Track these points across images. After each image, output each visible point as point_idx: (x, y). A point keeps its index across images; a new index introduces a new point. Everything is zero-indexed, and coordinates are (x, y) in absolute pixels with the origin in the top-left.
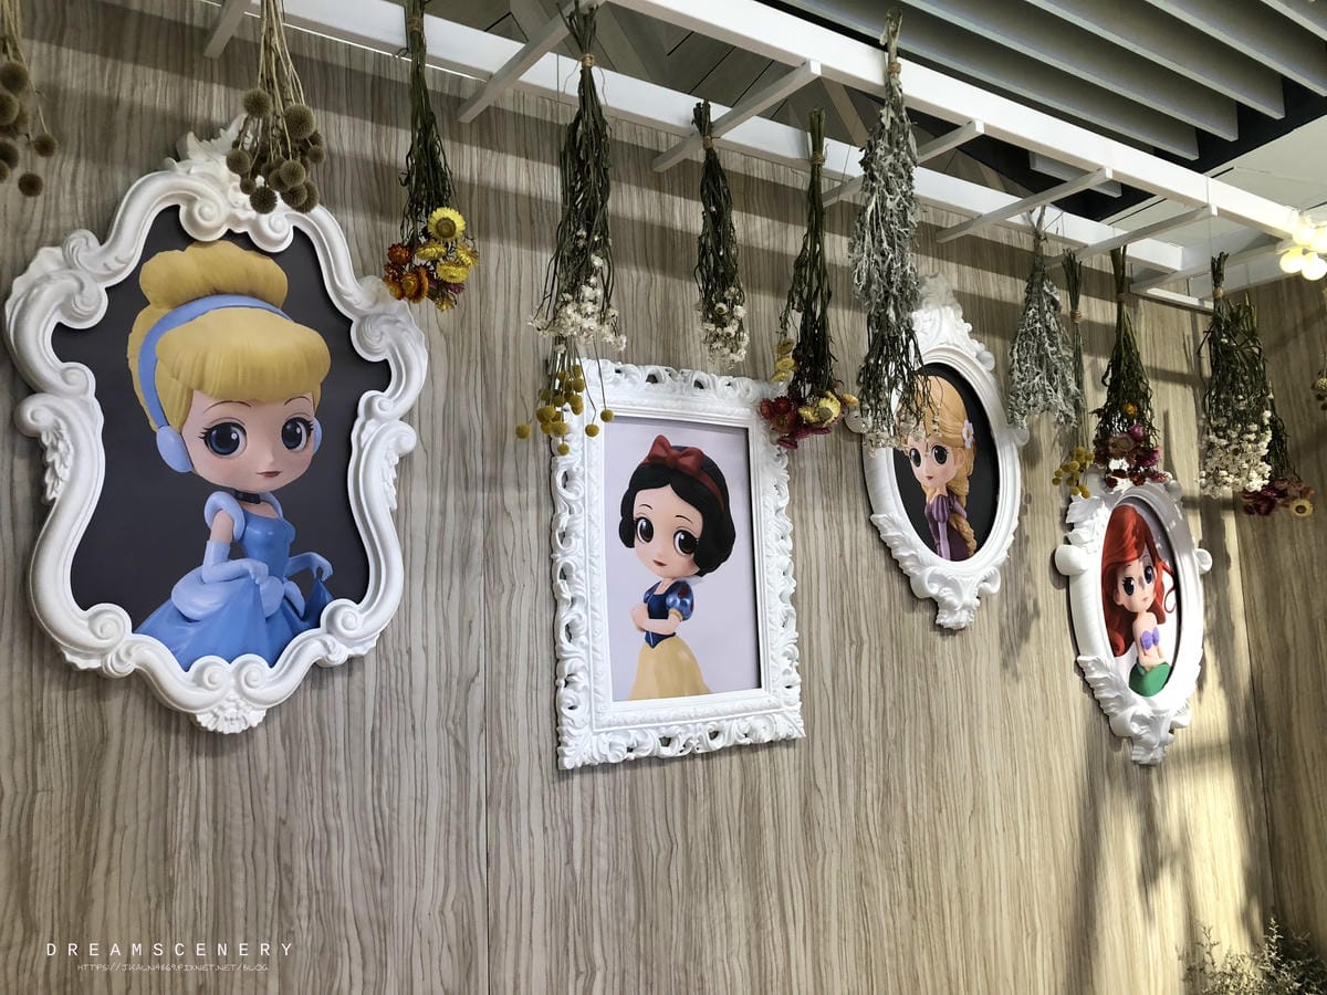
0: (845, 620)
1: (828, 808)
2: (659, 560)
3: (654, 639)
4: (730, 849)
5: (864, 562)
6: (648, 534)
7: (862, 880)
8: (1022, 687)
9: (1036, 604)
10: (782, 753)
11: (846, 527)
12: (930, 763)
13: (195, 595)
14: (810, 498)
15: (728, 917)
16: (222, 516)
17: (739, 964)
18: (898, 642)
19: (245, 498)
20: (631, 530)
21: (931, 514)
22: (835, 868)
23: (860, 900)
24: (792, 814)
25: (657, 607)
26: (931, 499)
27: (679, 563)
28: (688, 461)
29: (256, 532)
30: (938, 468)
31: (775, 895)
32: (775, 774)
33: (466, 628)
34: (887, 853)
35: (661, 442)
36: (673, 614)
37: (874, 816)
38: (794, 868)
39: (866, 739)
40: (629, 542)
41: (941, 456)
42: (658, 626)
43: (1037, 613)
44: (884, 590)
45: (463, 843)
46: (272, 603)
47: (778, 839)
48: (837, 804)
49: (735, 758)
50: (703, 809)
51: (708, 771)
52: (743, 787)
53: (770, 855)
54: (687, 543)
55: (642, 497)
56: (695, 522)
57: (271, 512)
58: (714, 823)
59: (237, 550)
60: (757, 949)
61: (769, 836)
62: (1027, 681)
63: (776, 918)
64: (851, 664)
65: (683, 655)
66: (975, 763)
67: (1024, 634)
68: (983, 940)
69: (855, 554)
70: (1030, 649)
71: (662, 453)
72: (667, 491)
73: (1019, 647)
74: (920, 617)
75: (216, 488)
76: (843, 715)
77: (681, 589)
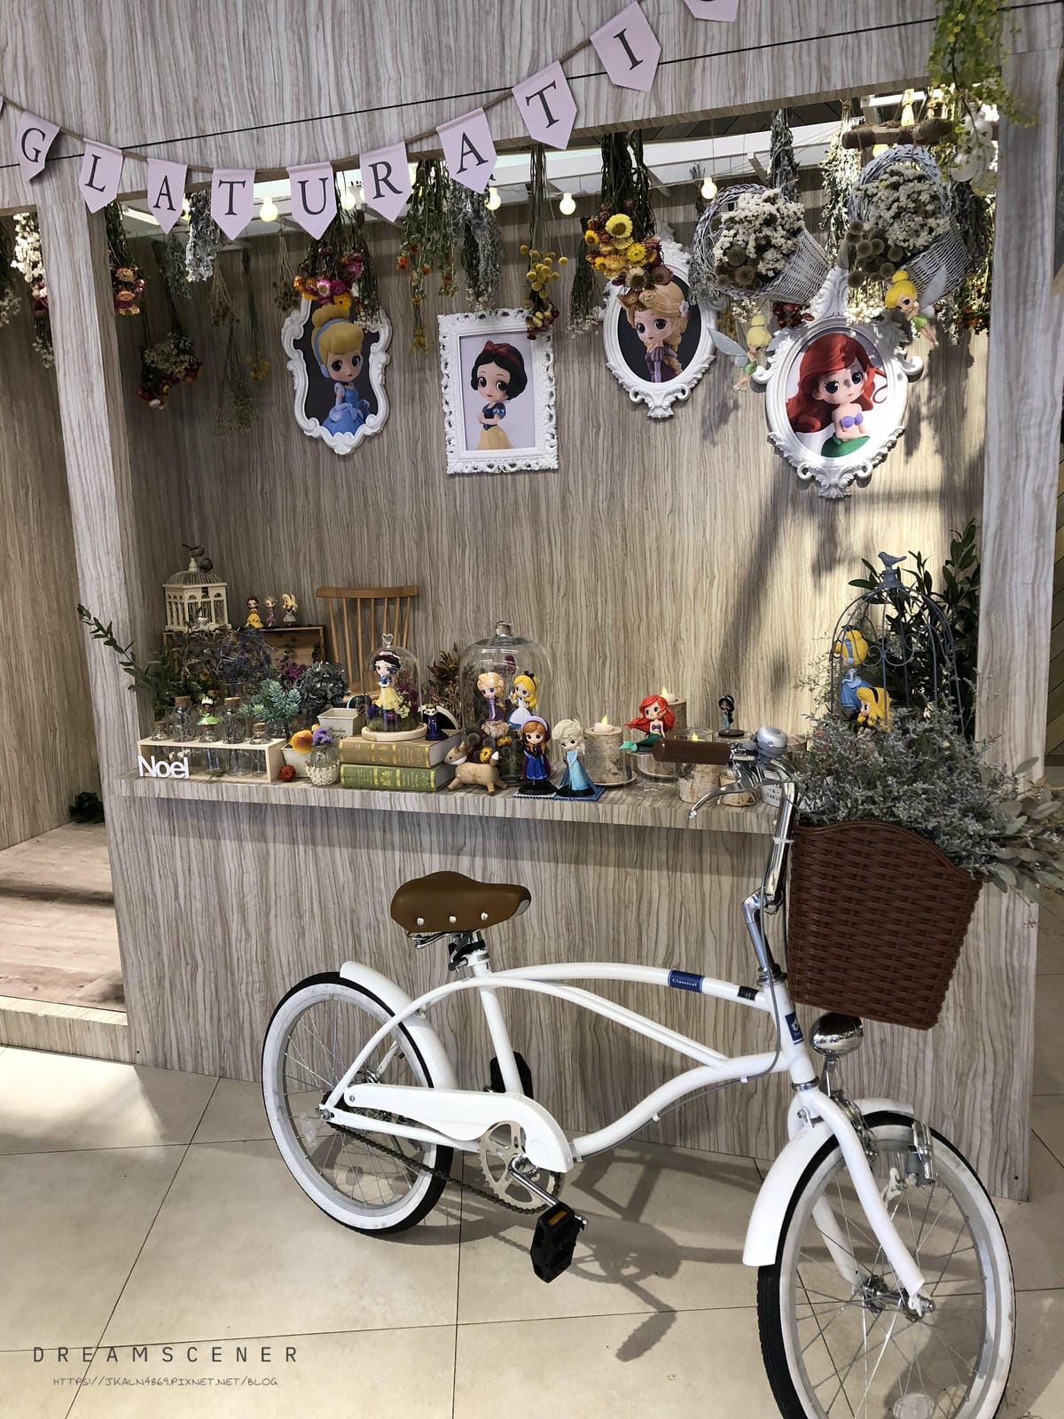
0: (590, 416)
1: (576, 501)
2: (489, 394)
3: (487, 427)
4: (523, 512)
5: (604, 387)
6: (484, 384)
7: (594, 534)
8: (718, 451)
9: (736, 402)
10: (552, 476)
11: (593, 371)
12: (642, 487)
13: (335, 415)
14: (571, 359)
15: (522, 537)
16: (339, 390)
17: (528, 555)
18: (624, 427)
19: (344, 384)
20: (476, 382)
21: (649, 358)
22: (579, 527)
23: (593, 542)
24: (556, 502)
25: (488, 413)
26: (650, 349)
27: (498, 395)
28: (502, 350)
29: (348, 394)
30: (657, 332)
31: (545, 533)
32: (547, 484)
33: (415, 424)
34: (611, 525)
35: (489, 343)
36: (495, 416)
37: (603, 506)
38: (556, 524)
39: (600, 472)
40: (476, 388)
41: (661, 324)
42: (489, 421)
43: (736, 406)
44: (616, 402)
45: (418, 495)
46: (354, 417)
47: (548, 510)
48: (581, 500)
49: (527, 476)
50: (511, 495)
51: (514, 481)
52: (531, 487)
53: (544, 516)
54: (503, 386)
55: (481, 368)
56: (506, 376)
57: (351, 387)
58: (516, 501)
59: (344, 400)
60: (536, 552)
61: (543, 509)
62: (723, 447)
63: (546, 543)
64: (592, 436)
65: (501, 434)
66: (674, 488)
67: (723, 419)
68: (672, 573)
69: (598, 384)
70: (728, 429)
71: (490, 348)
72: (493, 364)
73: (718, 428)
74: (638, 414)
75: (336, 382)
76: (586, 461)
77: (500, 406)
